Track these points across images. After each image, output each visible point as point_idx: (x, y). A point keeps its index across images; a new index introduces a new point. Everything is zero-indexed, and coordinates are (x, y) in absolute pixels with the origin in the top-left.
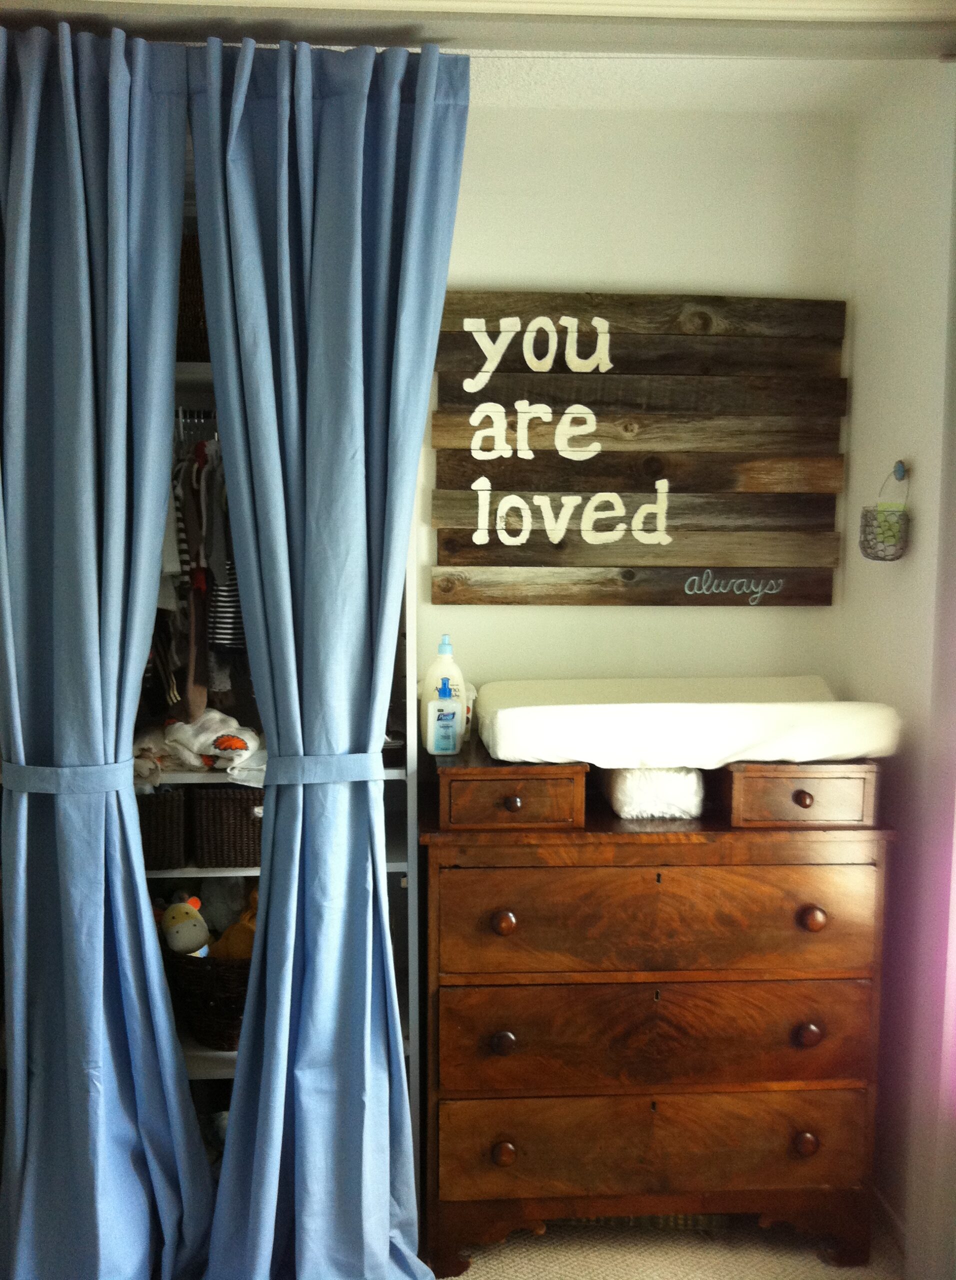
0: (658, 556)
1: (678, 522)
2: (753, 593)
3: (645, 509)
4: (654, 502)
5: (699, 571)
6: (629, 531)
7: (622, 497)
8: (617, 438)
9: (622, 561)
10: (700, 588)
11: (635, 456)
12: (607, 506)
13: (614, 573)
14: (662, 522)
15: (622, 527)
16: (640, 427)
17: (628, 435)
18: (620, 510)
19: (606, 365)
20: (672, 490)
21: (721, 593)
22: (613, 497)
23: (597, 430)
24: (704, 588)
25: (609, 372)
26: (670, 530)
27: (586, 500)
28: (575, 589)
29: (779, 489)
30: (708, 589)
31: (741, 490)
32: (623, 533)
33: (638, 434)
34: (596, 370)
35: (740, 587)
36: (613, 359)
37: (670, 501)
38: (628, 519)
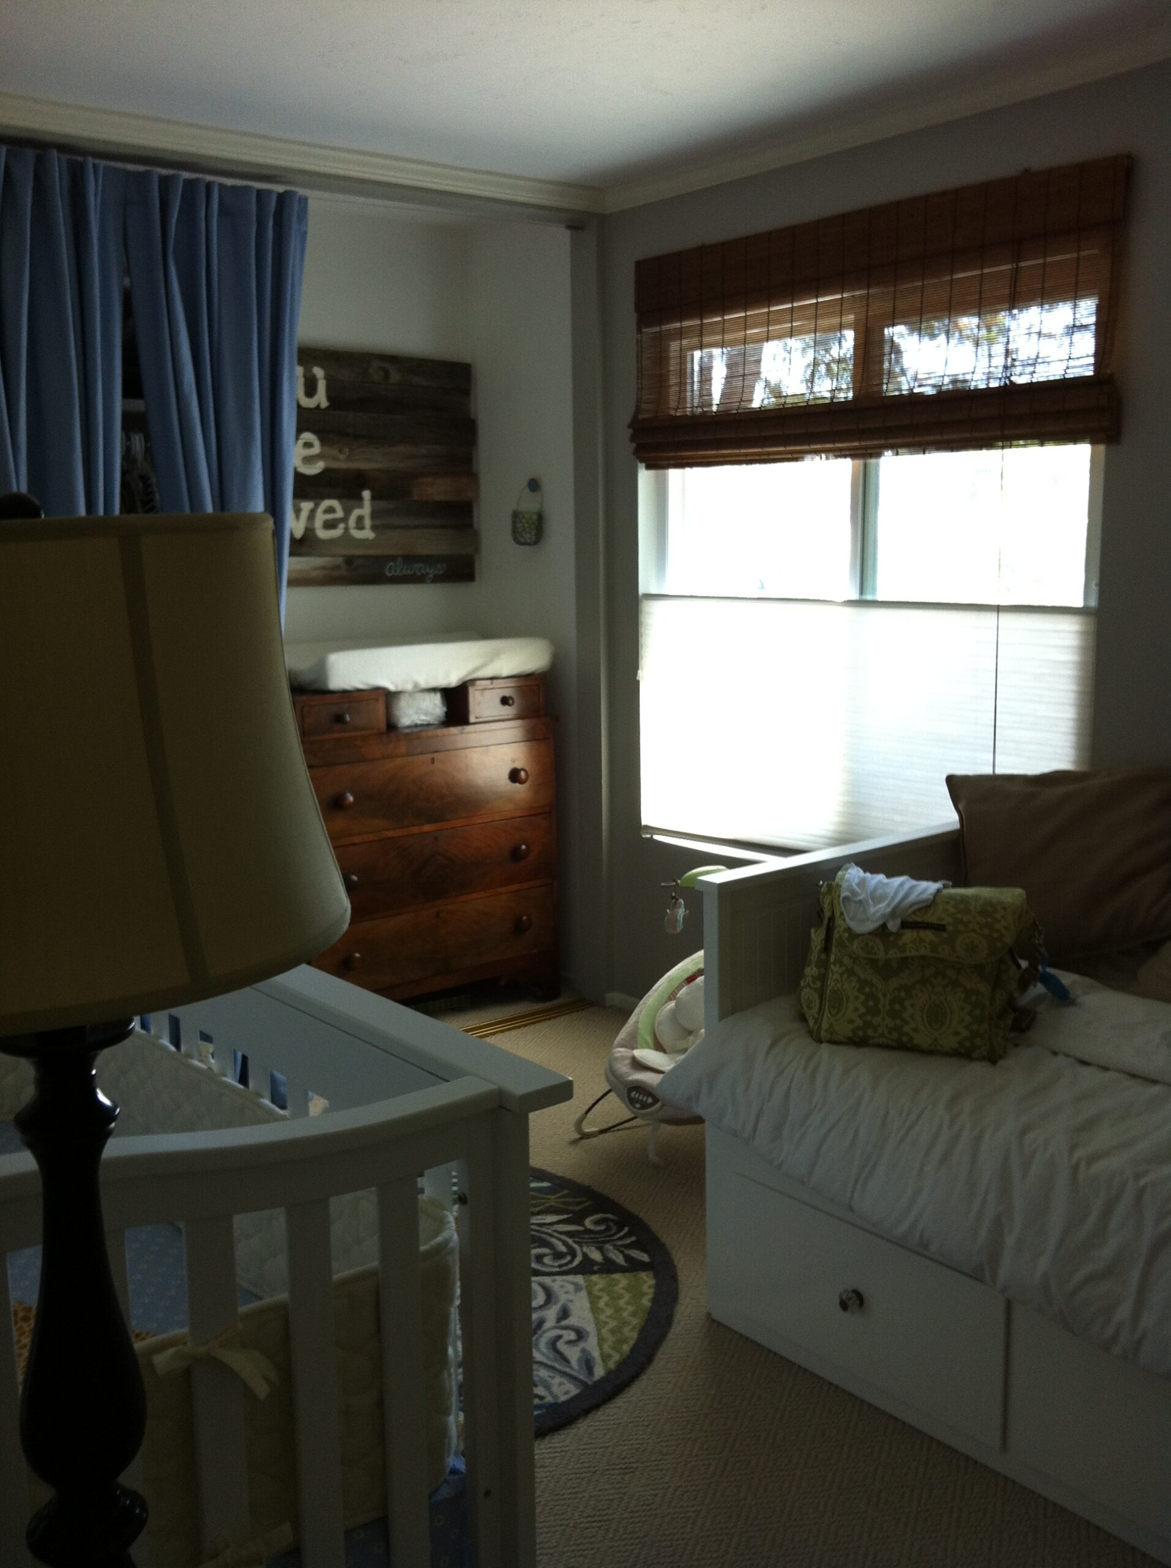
0: (366, 547)
1: (377, 522)
2: (428, 573)
3: (356, 512)
4: (361, 506)
5: (393, 558)
6: (347, 529)
7: (341, 503)
8: (335, 459)
9: (344, 552)
10: (396, 571)
11: (347, 472)
12: (330, 510)
13: (339, 560)
14: (368, 522)
15: (342, 526)
16: (349, 451)
17: (342, 457)
18: (340, 514)
19: (324, 404)
20: (374, 498)
21: (408, 575)
22: (334, 503)
23: (321, 452)
24: (398, 571)
25: (327, 408)
26: (374, 528)
27: (317, 505)
28: (314, 574)
29: (438, 498)
30: (401, 571)
31: (415, 498)
32: (343, 531)
33: (349, 456)
34: (318, 407)
35: (420, 570)
36: (329, 398)
37: (372, 506)
38: (345, 520)
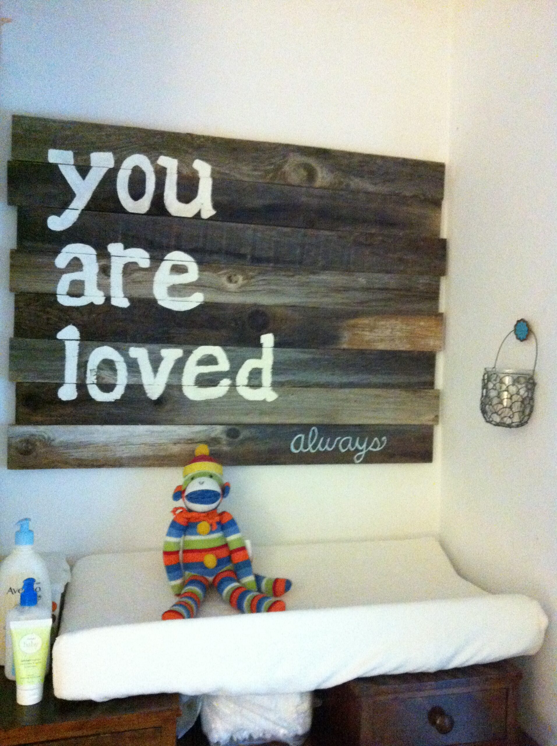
0: (262, 413)
1: (282, 378)
2: (357, 450)
3: (250, 364)
4: (259, 357)
5: (305, 428)
6: (233, 386)
7: (226, 351)
8: (220, 289)
9: (226, 418)
10: (306, 447)
11: (240, 308)
12: (211, 360)
13: (218, 431)
14: (267, 378)
15: (226, 382)
16: (244, 279)
17: (232, 286)
18: (224, 365)
19: (208, 211)
20: (277, 345)
21: (326, 452)
22: (217, 351)
23: (199, 279)
24: (310, 446)
25: (211, 219)
26: (275, 385)
27: (188, 354)
28: (176, 449)
29: (381, 346)
30: (314, 447)
31: (345, 346)
32: (227, 388)
33: (242, 286)
34: (198, 215)
35: (345, 445)
36: (216, 205)
37: (275, 355)
38: (232, 374)
